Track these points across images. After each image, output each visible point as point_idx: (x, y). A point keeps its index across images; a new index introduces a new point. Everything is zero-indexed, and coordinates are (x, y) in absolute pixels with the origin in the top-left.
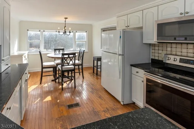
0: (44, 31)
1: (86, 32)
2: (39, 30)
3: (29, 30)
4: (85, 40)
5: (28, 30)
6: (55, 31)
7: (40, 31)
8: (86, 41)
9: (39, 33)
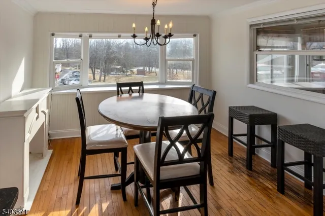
0: (90, 36)
1: (195, 36)
2: (78, 34)
3: (56, 33)
4: (192, 58)
5: (53, 35)
6: (117, 35)
7: (81, 36)
8: (193, 61)
9: (79, 40)
